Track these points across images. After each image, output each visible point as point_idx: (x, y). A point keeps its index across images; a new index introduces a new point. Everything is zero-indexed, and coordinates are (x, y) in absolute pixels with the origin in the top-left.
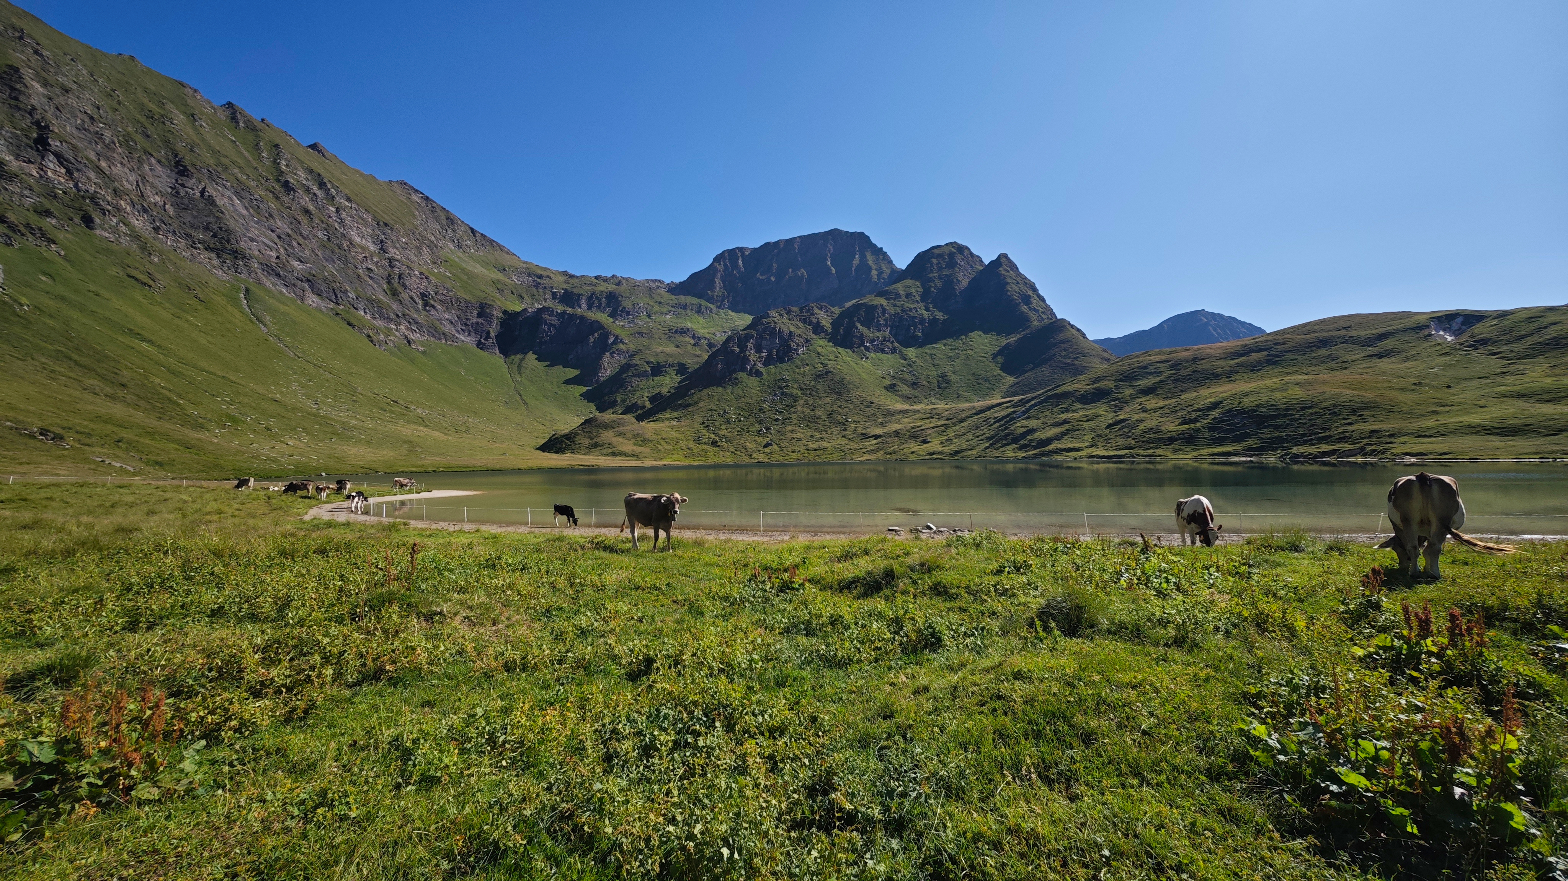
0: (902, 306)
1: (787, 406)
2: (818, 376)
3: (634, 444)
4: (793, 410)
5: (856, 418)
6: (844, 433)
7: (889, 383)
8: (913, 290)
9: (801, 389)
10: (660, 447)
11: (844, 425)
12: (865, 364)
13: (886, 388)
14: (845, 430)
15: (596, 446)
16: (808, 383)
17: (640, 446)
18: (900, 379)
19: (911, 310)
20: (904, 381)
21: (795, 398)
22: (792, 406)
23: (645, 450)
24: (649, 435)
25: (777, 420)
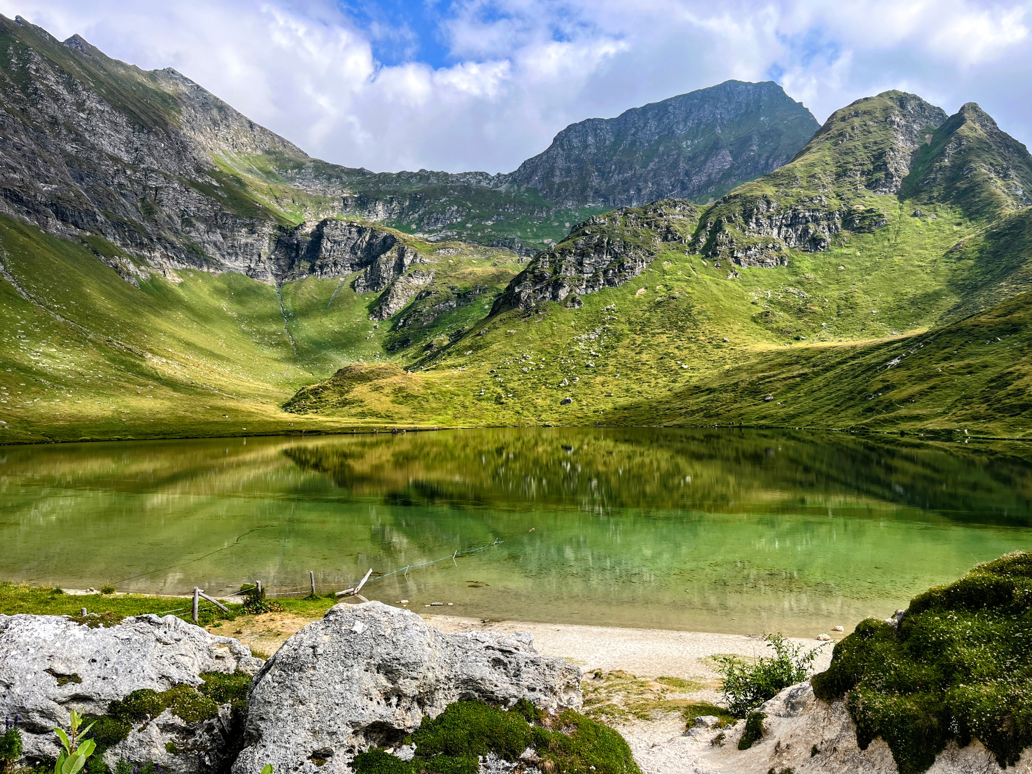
0: (798, 194)
1: (606, 347)
2: (659, 304)
3: (393, 402)
4: (612, 353)
5: (696, 363)
6: (672, 385)
7: (761, 310)
8: (817, 170)
9: (630, 323)
10: (426, 406)
11: (677, 373)
12: (731, 284)
13: (754, 320)
14: (674, 381)
15: (345, 403)
16: (640, 313)
17: (400, 403)
18: (779, 303)
19: (811, 200)
20: (785, 307)
21: (619, 337)
22: (613, 348)
23: (405, 409)
24: (416, 390)
25: (588, 366)
